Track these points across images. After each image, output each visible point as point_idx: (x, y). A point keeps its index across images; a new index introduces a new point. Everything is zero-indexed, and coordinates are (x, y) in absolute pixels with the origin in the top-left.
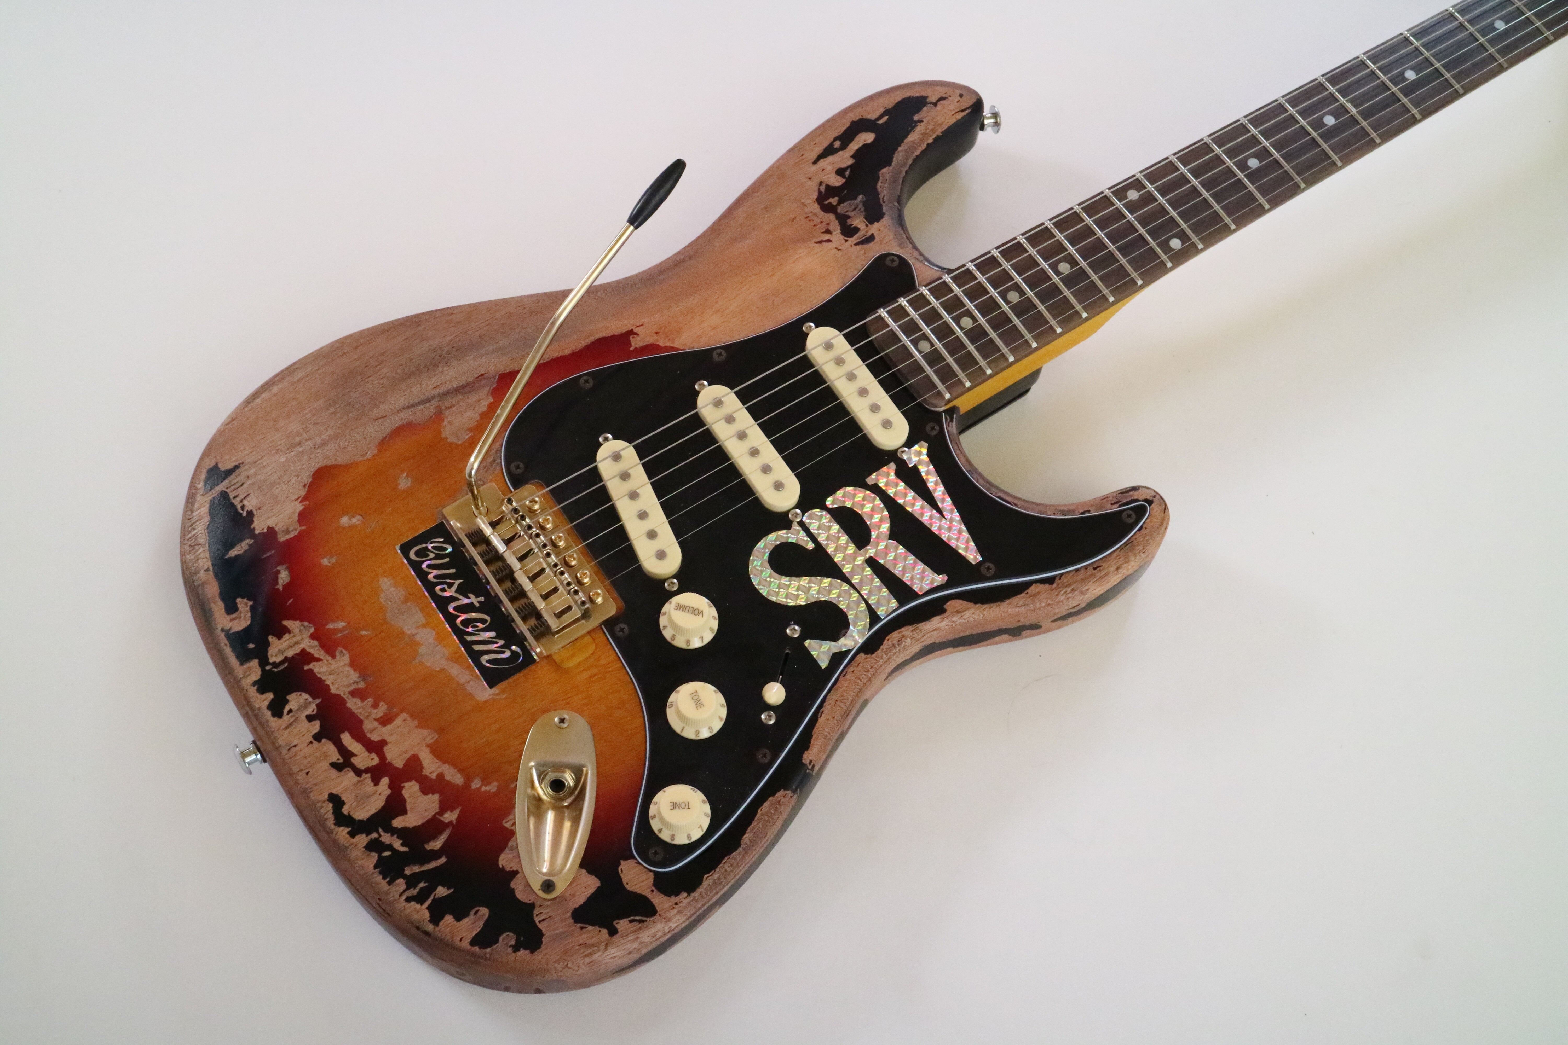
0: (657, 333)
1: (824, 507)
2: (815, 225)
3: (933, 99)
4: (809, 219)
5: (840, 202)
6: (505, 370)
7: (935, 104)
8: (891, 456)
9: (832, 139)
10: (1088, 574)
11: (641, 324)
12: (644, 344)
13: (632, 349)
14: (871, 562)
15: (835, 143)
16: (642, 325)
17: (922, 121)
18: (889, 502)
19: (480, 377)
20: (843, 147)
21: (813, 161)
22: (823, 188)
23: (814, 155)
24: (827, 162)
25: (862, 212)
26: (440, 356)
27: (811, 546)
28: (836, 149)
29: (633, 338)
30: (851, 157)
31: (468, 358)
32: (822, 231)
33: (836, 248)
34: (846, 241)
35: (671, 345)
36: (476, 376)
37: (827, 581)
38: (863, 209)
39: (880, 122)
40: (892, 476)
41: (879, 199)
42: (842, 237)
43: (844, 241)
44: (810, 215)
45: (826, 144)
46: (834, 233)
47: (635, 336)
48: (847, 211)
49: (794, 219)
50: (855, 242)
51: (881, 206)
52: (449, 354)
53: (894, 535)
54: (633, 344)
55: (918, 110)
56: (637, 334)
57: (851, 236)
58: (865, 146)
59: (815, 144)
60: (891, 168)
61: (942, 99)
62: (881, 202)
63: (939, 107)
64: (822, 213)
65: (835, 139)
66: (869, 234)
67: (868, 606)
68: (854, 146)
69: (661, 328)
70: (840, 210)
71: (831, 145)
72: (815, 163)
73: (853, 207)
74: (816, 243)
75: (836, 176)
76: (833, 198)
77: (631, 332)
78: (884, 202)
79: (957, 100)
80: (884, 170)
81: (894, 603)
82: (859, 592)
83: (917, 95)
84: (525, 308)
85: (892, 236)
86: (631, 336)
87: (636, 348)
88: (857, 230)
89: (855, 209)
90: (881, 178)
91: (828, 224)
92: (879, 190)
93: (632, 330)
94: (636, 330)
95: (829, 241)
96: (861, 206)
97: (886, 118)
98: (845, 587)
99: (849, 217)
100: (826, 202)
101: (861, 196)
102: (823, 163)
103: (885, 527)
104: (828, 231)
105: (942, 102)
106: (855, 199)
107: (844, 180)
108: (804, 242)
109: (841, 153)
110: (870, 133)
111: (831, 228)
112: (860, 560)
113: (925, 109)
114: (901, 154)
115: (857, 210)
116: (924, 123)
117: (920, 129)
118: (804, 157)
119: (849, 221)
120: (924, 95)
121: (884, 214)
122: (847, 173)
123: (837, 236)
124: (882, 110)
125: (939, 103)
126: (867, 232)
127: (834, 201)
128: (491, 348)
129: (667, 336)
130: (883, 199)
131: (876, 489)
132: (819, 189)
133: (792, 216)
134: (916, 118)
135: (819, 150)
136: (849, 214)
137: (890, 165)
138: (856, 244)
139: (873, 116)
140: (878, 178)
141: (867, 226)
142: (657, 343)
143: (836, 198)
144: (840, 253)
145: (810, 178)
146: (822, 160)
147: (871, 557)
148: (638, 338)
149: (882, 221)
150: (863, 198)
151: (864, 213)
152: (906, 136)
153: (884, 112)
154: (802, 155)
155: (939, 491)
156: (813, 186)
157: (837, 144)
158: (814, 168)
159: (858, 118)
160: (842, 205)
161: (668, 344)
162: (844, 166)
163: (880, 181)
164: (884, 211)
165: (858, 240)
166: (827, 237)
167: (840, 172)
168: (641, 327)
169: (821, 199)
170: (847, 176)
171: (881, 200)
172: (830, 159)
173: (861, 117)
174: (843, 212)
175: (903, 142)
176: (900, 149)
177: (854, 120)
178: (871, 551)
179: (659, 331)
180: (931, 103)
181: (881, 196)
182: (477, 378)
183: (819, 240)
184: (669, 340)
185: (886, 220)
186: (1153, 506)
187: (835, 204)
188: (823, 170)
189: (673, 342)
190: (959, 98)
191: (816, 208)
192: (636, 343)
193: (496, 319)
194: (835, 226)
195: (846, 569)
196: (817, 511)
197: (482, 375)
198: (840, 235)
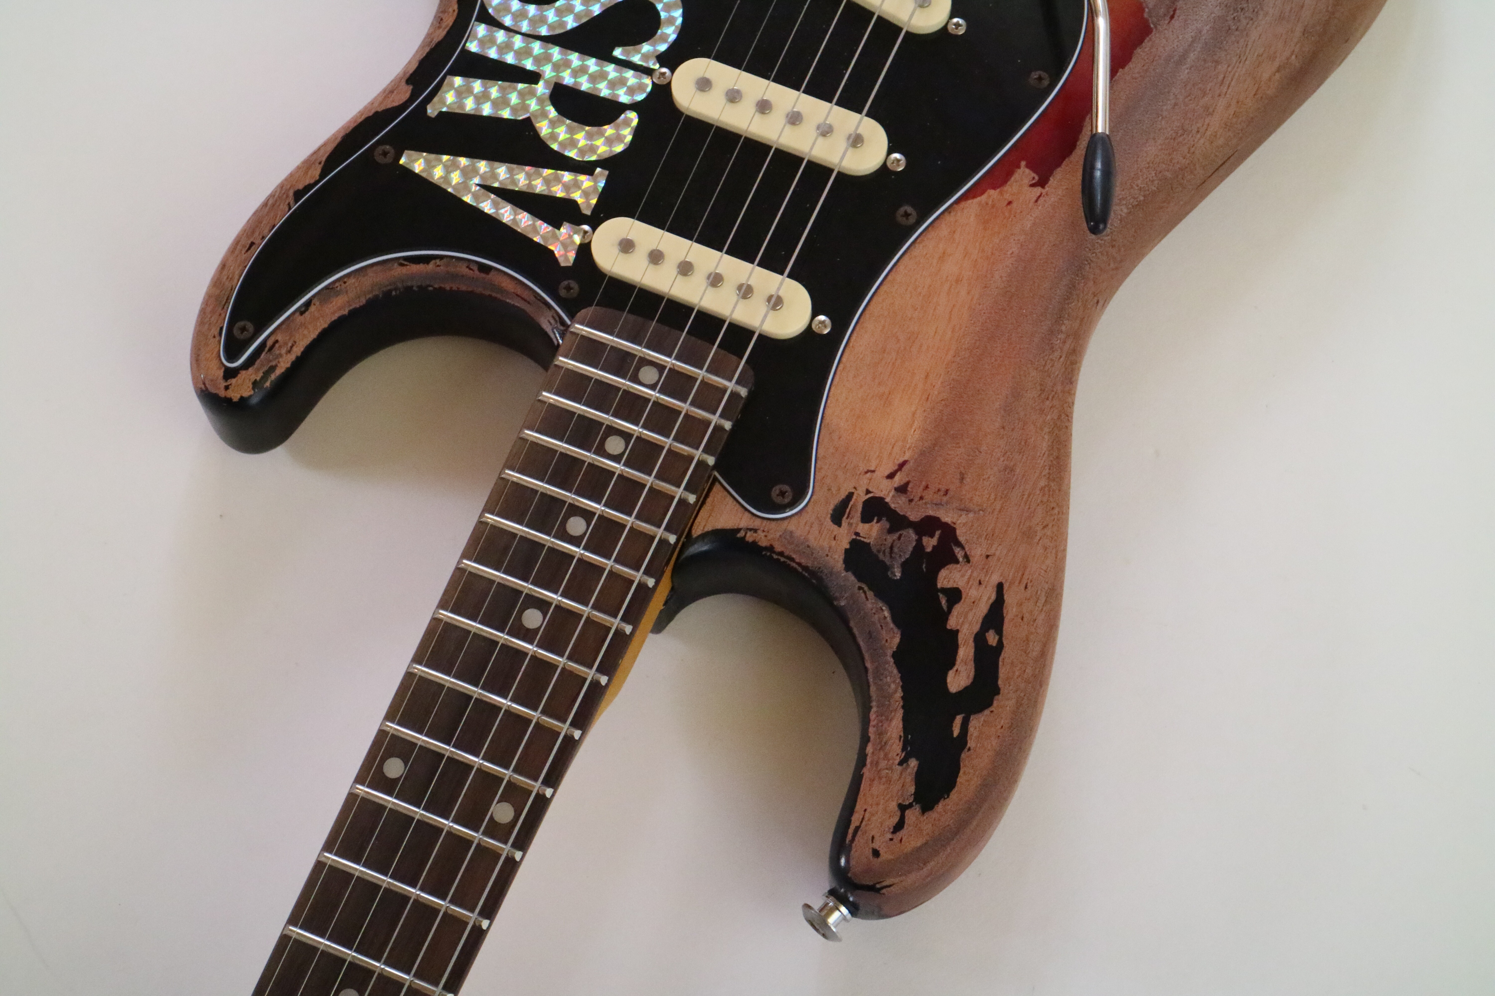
0: (1010, 203)
1: (633, 106)
2: (927, 487)
3: (912, 815)
4: (942, 493)
5: (919, 547)
6: (1150, 39)
7: (903, 808)
8: (595, 220)
9: (1005, 642)
10: (257, 234)
11: (1039, 202)
12: (1013, 179)
13: (1023, 163)
14: (533, 77)
15: (997, 637)
16: (1036, 201)
17: (901, 763)
18: (560, 162)
19: (1172, 13)
20: (980, 639)
21: (1006, 587)
22: (959, 553)
23: (1010, 598)
24: (985, 598)
25: (879, 551)
26: (1242, 9)
27: (618, 52)
28: (987, 631)
29: (1034, 178)
30: (957, 631)
31: (1208, 27)
32: (910, 486)
33: (873, 471)
34: (868, 492)
35: (979, 199)
36: (1178, 11)
37: (571, 23)
38: (881, 556)
39: (959, 719)
40: (577, 196)
41: (870, 589)
42: (878, 494)
43: (871, 489)
44: (945, 499)
45: (1007, 627)
46: (893, 493)
47: (1034, 182)
48: (899, 538)
49: (962, 479)
50: (854, 497)
51: (860, 579)
52: (1234, 18)
53: (527, 126)
54: (1027, 171)
55: (919, 778)
56: (1032, 185)
57: (866, 503)
58: (951, 663)
59: (1022, 619)
60: (889, 652)
61: (899, 826)
62: (864, 586)
63: (893, 806)
64: (931, 513)
65: (1000, 645)
66: (845, 522)
67: (500, 26)
68: (966, 652)
69: (1010, 211)
70: (911, 535)
71: (999, 632)
72: (1000, 587)
73: (896, 550)
74: (904, 463)
75: (955, 586)
76: (934, 547)
77: (1042, 183)
78: (860, 588)
79: (876, 838)
80: (897, 640)
81: (473, 47)
82: (524, 35)
83: (940, 807)
84: (1198, 132)
85: (813, 542)
86: (1037, 178)
87: (1019, 167)
88: (866, 518)
89: (891, 548)
90: (892, 625)
91: (911, 501)
92: (880, 604)
93: (1043, 187)
94: (1038, 190)
95: (891, 476)
96: (887, 560)
97: (956, 732)
98: (544, 31)
99: (890, 531)
100: (938, 533)
101: (898, 575)
102: (988, 596)
103: (544, 129)
104: (902, 489)
105: (896, 819)
106: (904, 565)
107: (939, 586)
108: (922, 454)
109: (976, 628)
110: (960, 689)
111: (903, 499)
112: (548, 71)
113: (912, 789)
114: (893, 686)
115: (887, 550)
116: (897, 762)
117: (896, 748)
118: (1023, 586)
119: (885, 524)
120: (930, 813)
121: (847, 569)
122: (943, 602)
123: (885, 490)
124: (971, 743)
125: (899, 813)
126: (850, 524)
127: (930, 543)
128: (1192, 55)
129: (993, 206)
130: (865, 592)
131: (586, 168)
132: (963, 548)
133: (968, 480)
134: (913, 763)
135: (1010, 611)
136: (895, 536)
137: (894, 655)
138: (850, 496)
139: (976, 722)
140: (894, 621)
141: (857, 534)
142: (998, 190)
143: (929, 549)
144: (863, 468)
145: (987, 556)
146: (993, 597)
147: (536, 83)
148: (1026, 181)
149: (842, 557)
150: (894, 574)
151: (874, 550)
152: (905, 720)
153: (966, 743)
154: (1026, 587)
155: (507, 214)
156: (977, 552)
157: (992, 638)
158: (995, 579)
159: (995, 703)
160: (914, 544)
161: (983, 198)
162: (957, 609)
163: (889, 619)
164: (850, 574)
165: (851, 503)
166: (898, 480)
167: (955, 595)
168: (1035, 199)
169: (949, 533)
170: (941, 595)
171: (866, 588)
172: (983, 608)
173: (991, 709)
174: (904, 532)
175: (903, 707)
176: (899, 694)
177: (999, 697)
178: (541, 88)
179: (1009, 207)
180: (910, 806)
181: (870, 594)
182: (1175, 11)
183: (906, 468)
184: (987, 204)
185: (837, 561)
186: (221, 373)
187: (925, 540)
188: (980, 583)
189: (980, 204)
190: (876, 845)
191: (947, 518)
192: (1024, 175)
193: (1220, 95)
194: (898, 504)
195: (556, 52)
196: (640, 97)
197: (1172, 17)
198: (881, 495)
